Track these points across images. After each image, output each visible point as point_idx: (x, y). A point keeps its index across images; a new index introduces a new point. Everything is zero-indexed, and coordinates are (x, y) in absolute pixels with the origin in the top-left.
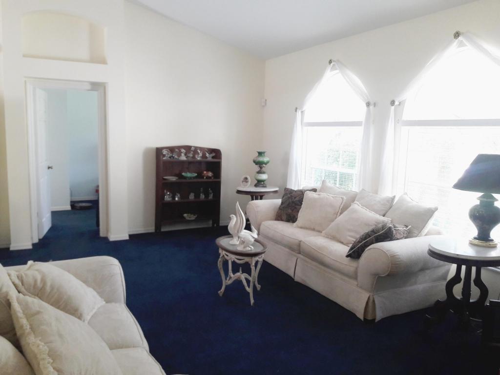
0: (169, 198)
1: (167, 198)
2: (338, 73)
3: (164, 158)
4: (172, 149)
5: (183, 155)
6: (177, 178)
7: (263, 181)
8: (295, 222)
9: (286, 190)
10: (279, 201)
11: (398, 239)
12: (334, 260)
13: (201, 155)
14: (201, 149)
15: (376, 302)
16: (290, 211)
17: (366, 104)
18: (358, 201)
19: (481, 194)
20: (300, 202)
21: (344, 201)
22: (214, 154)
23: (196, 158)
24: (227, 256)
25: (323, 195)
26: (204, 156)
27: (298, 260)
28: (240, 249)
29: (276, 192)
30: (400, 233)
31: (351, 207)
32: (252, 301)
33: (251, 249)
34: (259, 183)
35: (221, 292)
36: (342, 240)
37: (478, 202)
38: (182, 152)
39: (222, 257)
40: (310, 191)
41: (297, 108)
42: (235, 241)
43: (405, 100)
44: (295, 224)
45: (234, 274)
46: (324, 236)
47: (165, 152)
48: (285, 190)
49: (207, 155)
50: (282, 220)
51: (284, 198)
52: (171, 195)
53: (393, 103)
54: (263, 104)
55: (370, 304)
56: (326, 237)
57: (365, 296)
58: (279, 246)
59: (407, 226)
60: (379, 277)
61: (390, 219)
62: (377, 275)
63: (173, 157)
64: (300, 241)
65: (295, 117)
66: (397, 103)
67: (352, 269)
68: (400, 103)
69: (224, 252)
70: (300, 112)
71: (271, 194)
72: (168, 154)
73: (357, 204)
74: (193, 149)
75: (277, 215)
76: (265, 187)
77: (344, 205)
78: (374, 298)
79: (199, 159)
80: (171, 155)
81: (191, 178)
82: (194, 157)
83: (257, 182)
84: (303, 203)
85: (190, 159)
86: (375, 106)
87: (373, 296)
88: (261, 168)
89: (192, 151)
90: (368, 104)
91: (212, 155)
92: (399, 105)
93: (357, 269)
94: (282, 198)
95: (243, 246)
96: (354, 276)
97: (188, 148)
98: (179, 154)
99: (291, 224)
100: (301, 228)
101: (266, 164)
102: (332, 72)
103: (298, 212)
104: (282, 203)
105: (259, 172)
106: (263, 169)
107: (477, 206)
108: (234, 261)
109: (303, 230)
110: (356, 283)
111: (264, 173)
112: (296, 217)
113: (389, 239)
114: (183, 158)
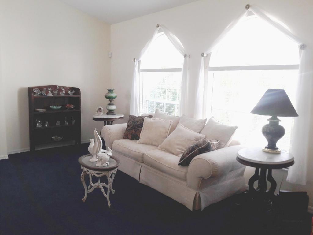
0: (40, 125)
1: (38, 125)
2: (164, 34)
3: (35, 95)
4: (41, 88)
5: (50, 92)
6: (46, 110)
7: (113, 110)
8: (138, 140)
9: (131, 116)
10: (125, 125)
11: (213, 150)
12: (169, 167)
13: (64, 92)
14: (64, 87)
15: (201, 197)
16: (134, 132)
17: (184, 56)
18: (181, 123)
19: (269, 117)
20: (141, 125)
21: (172, 123)
22: (74, 92)
23: (60, 95)
24: (88, 171)
25: (157, 119)
26: (67, 93)
27: (142, 168)
28: (99, 165)
29: (122, 118)
30: (214, 146)
31: (177, 128)
32: (109, 204)
33: (107, 165)
34: (110, 112)
35: (84, 199)
36: (173, 152)
37: (268, 122)
38: (49, 91)
39: (84, 173)
40: (148, 117)
41: (135, 59)
42: (94, 159)
43: (211, 53)
44: (138, 141)
45: (94, 184)
46: (160, 149)
47: (35, 91)
48: (129, 117)
49: (69, 92)
50: (128, 138)
51: (130, 122)
52: (42, 123)
53: (203, 55)
54: (110, 56)
55: (197, 199)
56: (161, 150)
57: (193, 193)
58: (127, 158)
59: (217, 140)
60: (203, 179)
61: (205, 135)
62: (202, 177)
63: (42, 94)
64: (143, 154)
65: (134, 66)
66: (205, 55)
67: (183, 174)
68: (207, 55)
69: (85, 169)
70: (137, 62)
71: (119, 119)
72: (38, 92)
73: (181, 125)
74: (58, 88)
75: (124, 135)
76: (114, 115)
77: (172, 126)
78: (199, 195)
79: (63, 95)
80: (41, 92)
81: (57, 110)
82: (58, 94)
83: (108, 111)
84: (143, 125)
85: (56, 95)
86: (189, 57)
87: (199, 192)
88: (111, 101)
89: (57, 89)
90: (185, 56)
91: (72, 92)
92: (207, 56)
93: (186, 173)
94: (128, 123)
95: (101, 163)
96: (185, 179)
97: (54, 87)
98: (47, 93)
99: (136, 141)
100: (143, 144)
101: (114, 98)
102: (159, 34)
103: (140, 132)
104: (128, 126)
105: (110, 104)
106: (113, 102)
107: (267, 125)
108: (94, 175)
109: (144, 145)
110: (186, 184)
111: (113, 105)
112: (139, 136)
113: (208, 151)
114: (50, 94)
